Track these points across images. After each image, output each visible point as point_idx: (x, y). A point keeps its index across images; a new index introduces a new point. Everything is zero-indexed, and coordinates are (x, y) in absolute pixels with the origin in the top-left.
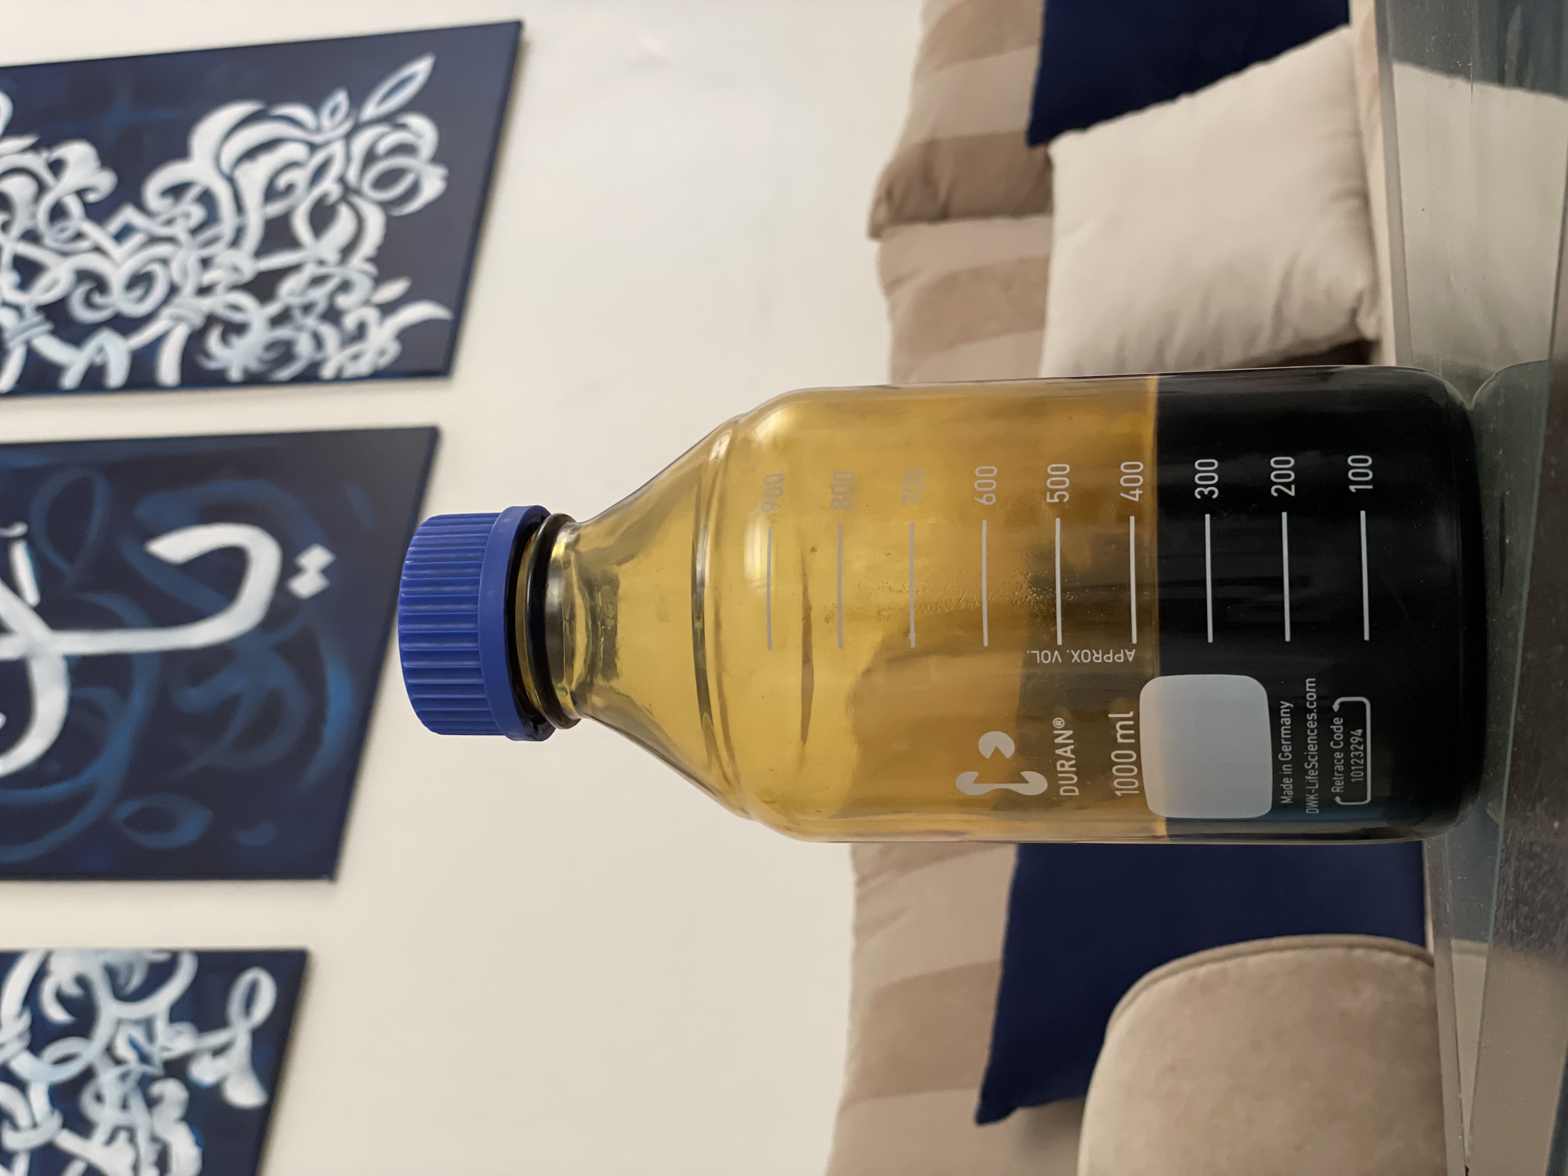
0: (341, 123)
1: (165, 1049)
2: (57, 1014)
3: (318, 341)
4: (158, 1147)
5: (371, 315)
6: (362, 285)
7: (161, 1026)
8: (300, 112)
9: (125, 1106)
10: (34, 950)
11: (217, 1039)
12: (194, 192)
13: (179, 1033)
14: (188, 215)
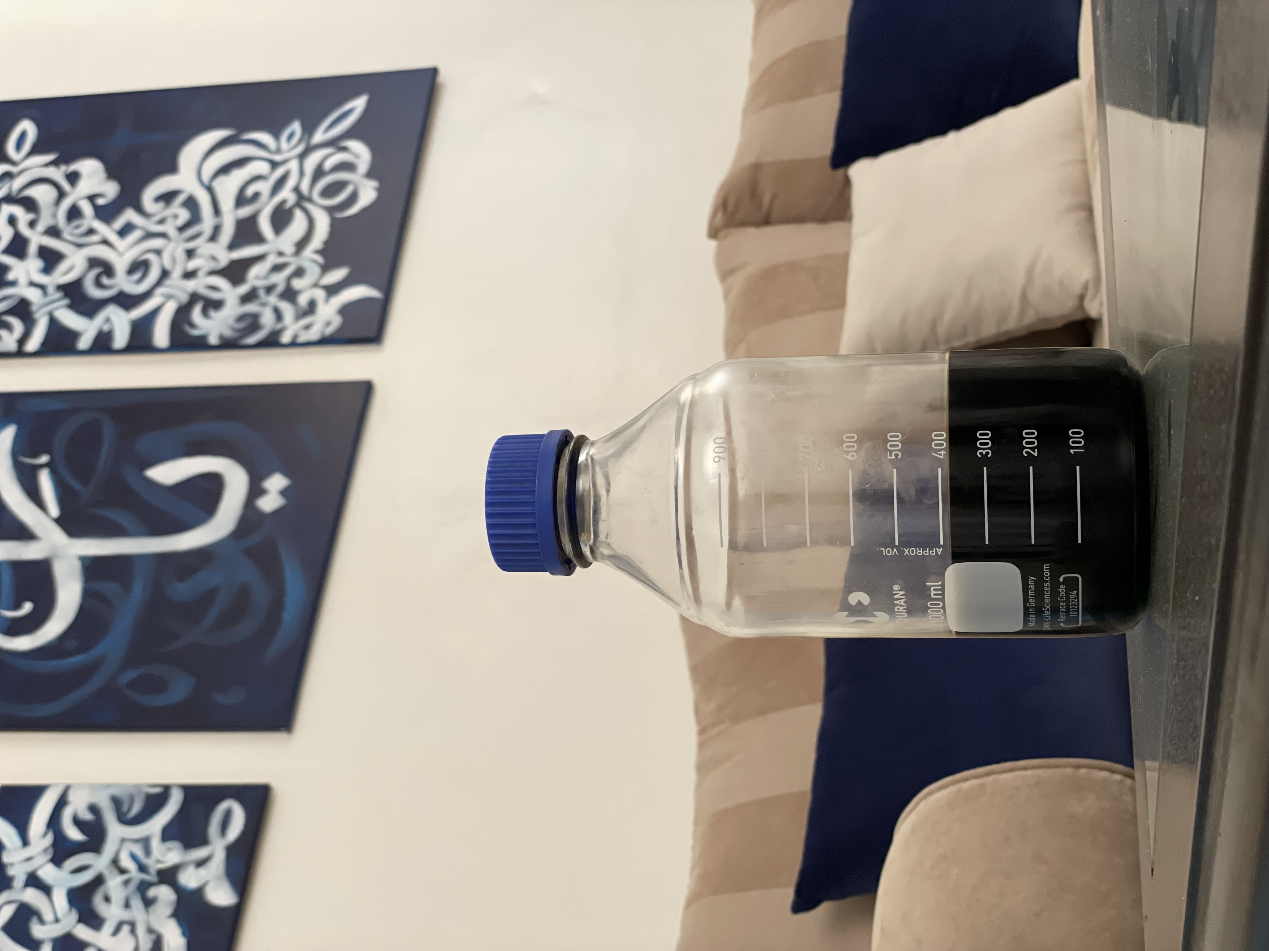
0: (295, 146)
1: (158, 861)
2: (74, 834)
3: (278, 314)
4: (153, 937)
5: (320, 294)
6: (313, 272)
7: (155, 843)
8: (264, 137)
9: (127, 905)
10: (57, 785)
11: (200, 853)
12: (181, 198)
13: (170, 849)
14: (176, 216)
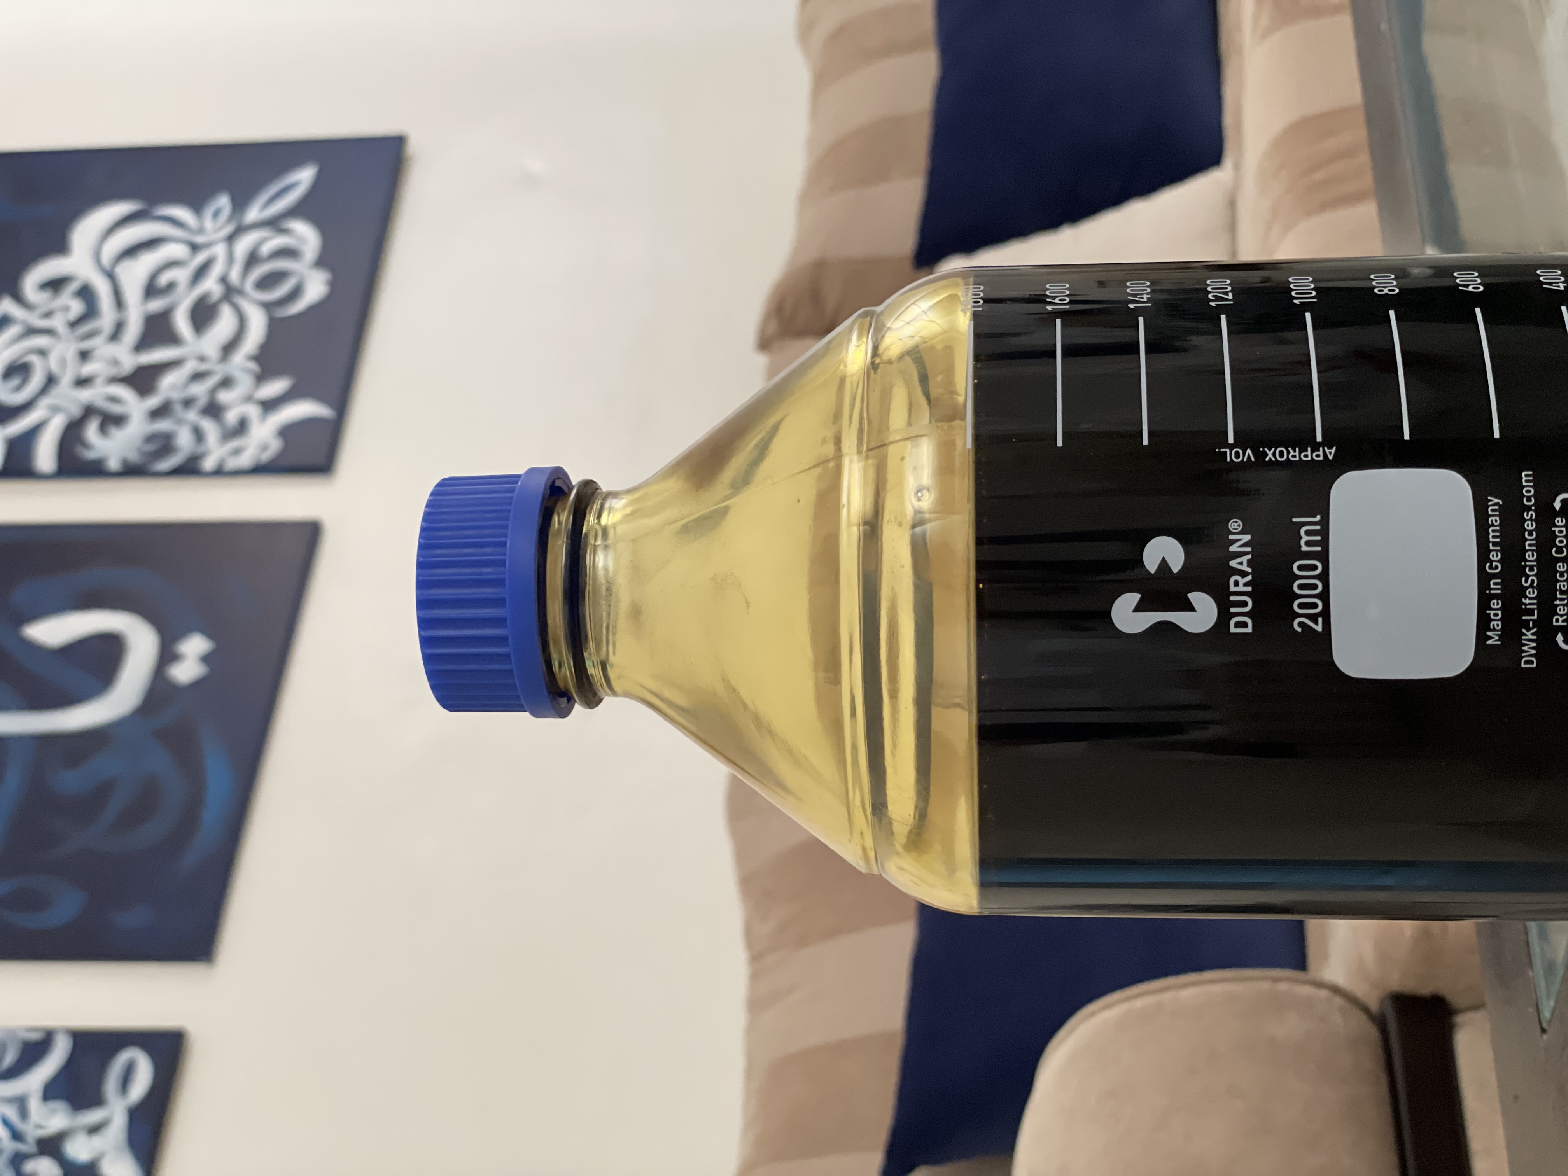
0: (221, 228)
1: (39, 1127)
3: (199, 434)
5: (253, 411)
6: (244, 383)
7: (34, 1104)
8: (180, 212)
11: (93, 1116)
12: (74, 286)
13: (54, 1111)
14: (67, 309)
